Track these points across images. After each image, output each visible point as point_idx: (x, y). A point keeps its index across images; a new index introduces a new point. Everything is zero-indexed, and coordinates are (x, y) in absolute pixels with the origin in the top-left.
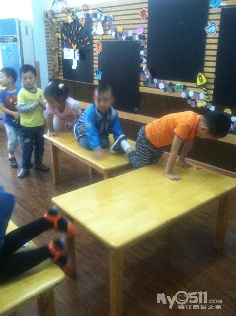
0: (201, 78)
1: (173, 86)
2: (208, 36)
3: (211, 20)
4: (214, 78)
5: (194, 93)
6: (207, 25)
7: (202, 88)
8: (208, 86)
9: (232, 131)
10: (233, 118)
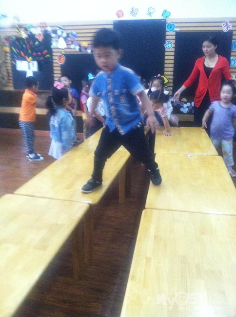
2: (166, 50)
3: (168, 39)
4: (173, 79)
6: (165, 43)
8: (169, 85)
9: (188, 112)
10: (189, 104)
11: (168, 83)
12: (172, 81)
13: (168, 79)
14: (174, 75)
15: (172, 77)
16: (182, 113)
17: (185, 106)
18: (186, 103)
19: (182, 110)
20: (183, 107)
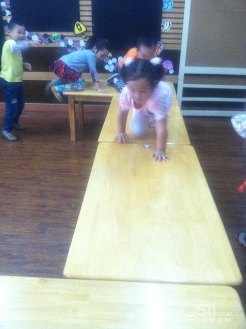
0: (79, 27)
1: (48, 37)
4: (92, 26)
5: (73, 41)
7: (82, 37)
8: (87, 34)
9: (114, 71)
10: (114, 60)
11: (86, 31)
12: (90, 29)
13: (86, 27)
14: (93, 21)
15: (90, 24)
16: (107, 72)
17: (110, 62)
18: (111, 58)
19: (107, 67)
20: (107, 64)
